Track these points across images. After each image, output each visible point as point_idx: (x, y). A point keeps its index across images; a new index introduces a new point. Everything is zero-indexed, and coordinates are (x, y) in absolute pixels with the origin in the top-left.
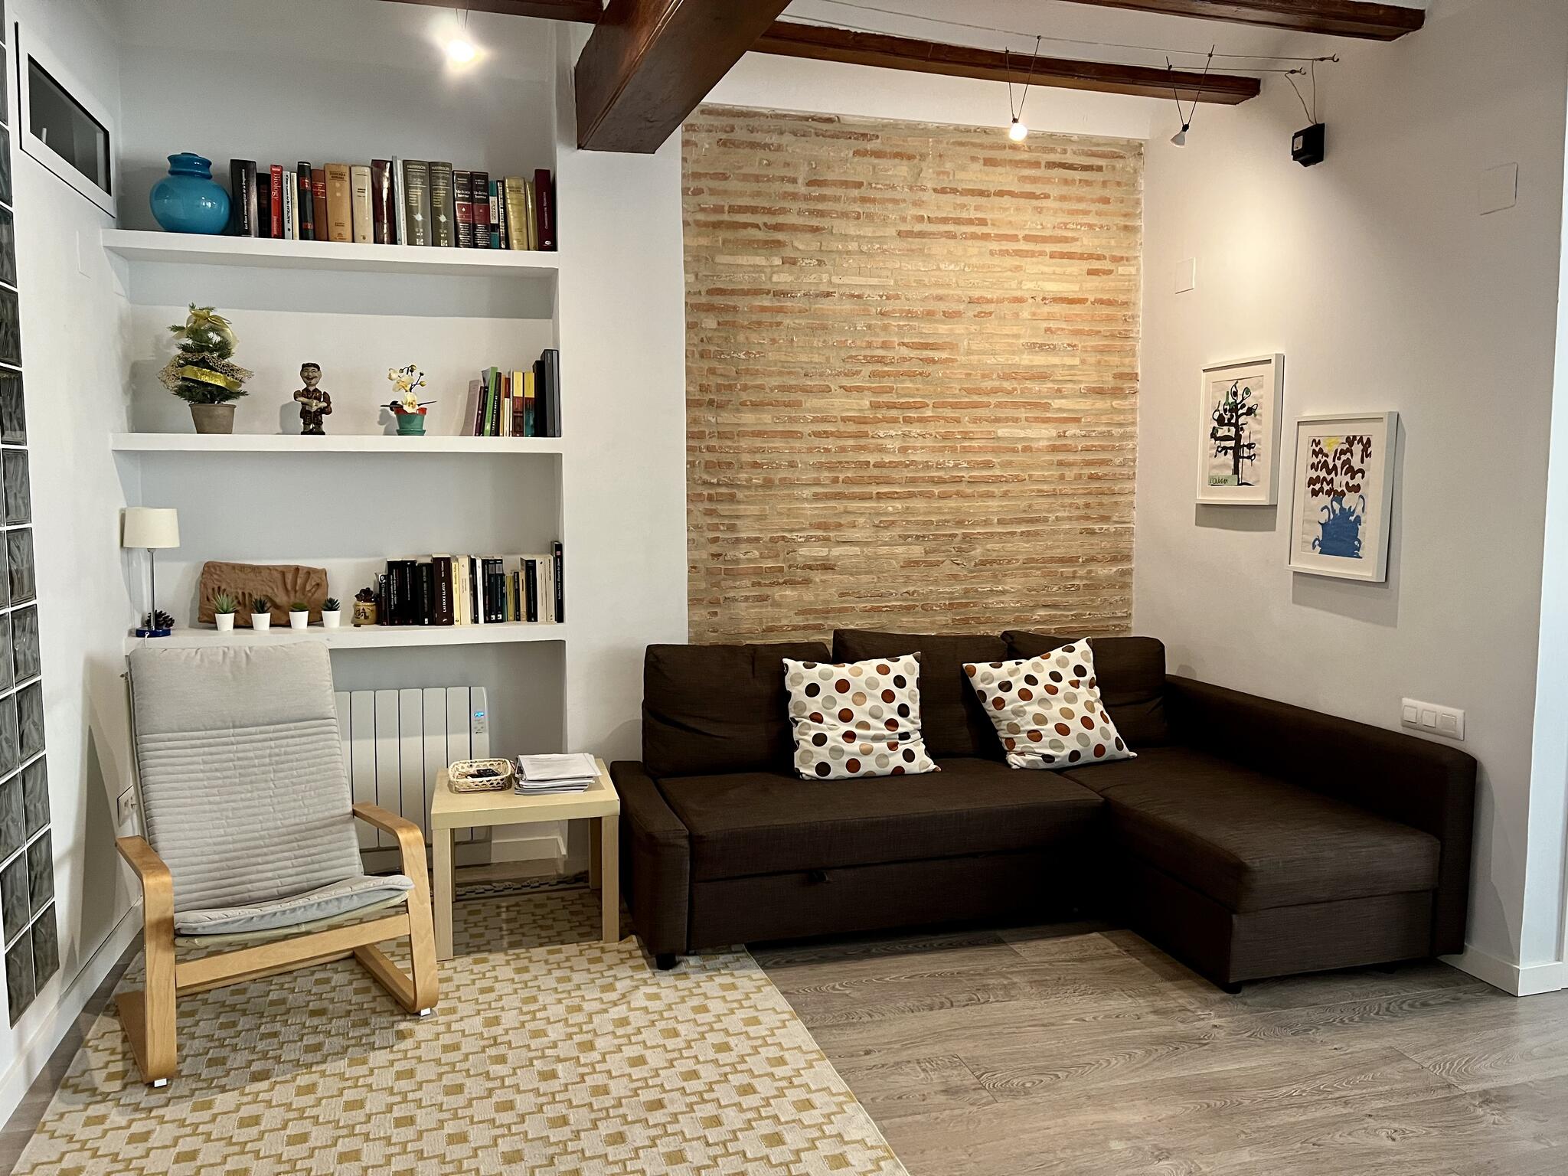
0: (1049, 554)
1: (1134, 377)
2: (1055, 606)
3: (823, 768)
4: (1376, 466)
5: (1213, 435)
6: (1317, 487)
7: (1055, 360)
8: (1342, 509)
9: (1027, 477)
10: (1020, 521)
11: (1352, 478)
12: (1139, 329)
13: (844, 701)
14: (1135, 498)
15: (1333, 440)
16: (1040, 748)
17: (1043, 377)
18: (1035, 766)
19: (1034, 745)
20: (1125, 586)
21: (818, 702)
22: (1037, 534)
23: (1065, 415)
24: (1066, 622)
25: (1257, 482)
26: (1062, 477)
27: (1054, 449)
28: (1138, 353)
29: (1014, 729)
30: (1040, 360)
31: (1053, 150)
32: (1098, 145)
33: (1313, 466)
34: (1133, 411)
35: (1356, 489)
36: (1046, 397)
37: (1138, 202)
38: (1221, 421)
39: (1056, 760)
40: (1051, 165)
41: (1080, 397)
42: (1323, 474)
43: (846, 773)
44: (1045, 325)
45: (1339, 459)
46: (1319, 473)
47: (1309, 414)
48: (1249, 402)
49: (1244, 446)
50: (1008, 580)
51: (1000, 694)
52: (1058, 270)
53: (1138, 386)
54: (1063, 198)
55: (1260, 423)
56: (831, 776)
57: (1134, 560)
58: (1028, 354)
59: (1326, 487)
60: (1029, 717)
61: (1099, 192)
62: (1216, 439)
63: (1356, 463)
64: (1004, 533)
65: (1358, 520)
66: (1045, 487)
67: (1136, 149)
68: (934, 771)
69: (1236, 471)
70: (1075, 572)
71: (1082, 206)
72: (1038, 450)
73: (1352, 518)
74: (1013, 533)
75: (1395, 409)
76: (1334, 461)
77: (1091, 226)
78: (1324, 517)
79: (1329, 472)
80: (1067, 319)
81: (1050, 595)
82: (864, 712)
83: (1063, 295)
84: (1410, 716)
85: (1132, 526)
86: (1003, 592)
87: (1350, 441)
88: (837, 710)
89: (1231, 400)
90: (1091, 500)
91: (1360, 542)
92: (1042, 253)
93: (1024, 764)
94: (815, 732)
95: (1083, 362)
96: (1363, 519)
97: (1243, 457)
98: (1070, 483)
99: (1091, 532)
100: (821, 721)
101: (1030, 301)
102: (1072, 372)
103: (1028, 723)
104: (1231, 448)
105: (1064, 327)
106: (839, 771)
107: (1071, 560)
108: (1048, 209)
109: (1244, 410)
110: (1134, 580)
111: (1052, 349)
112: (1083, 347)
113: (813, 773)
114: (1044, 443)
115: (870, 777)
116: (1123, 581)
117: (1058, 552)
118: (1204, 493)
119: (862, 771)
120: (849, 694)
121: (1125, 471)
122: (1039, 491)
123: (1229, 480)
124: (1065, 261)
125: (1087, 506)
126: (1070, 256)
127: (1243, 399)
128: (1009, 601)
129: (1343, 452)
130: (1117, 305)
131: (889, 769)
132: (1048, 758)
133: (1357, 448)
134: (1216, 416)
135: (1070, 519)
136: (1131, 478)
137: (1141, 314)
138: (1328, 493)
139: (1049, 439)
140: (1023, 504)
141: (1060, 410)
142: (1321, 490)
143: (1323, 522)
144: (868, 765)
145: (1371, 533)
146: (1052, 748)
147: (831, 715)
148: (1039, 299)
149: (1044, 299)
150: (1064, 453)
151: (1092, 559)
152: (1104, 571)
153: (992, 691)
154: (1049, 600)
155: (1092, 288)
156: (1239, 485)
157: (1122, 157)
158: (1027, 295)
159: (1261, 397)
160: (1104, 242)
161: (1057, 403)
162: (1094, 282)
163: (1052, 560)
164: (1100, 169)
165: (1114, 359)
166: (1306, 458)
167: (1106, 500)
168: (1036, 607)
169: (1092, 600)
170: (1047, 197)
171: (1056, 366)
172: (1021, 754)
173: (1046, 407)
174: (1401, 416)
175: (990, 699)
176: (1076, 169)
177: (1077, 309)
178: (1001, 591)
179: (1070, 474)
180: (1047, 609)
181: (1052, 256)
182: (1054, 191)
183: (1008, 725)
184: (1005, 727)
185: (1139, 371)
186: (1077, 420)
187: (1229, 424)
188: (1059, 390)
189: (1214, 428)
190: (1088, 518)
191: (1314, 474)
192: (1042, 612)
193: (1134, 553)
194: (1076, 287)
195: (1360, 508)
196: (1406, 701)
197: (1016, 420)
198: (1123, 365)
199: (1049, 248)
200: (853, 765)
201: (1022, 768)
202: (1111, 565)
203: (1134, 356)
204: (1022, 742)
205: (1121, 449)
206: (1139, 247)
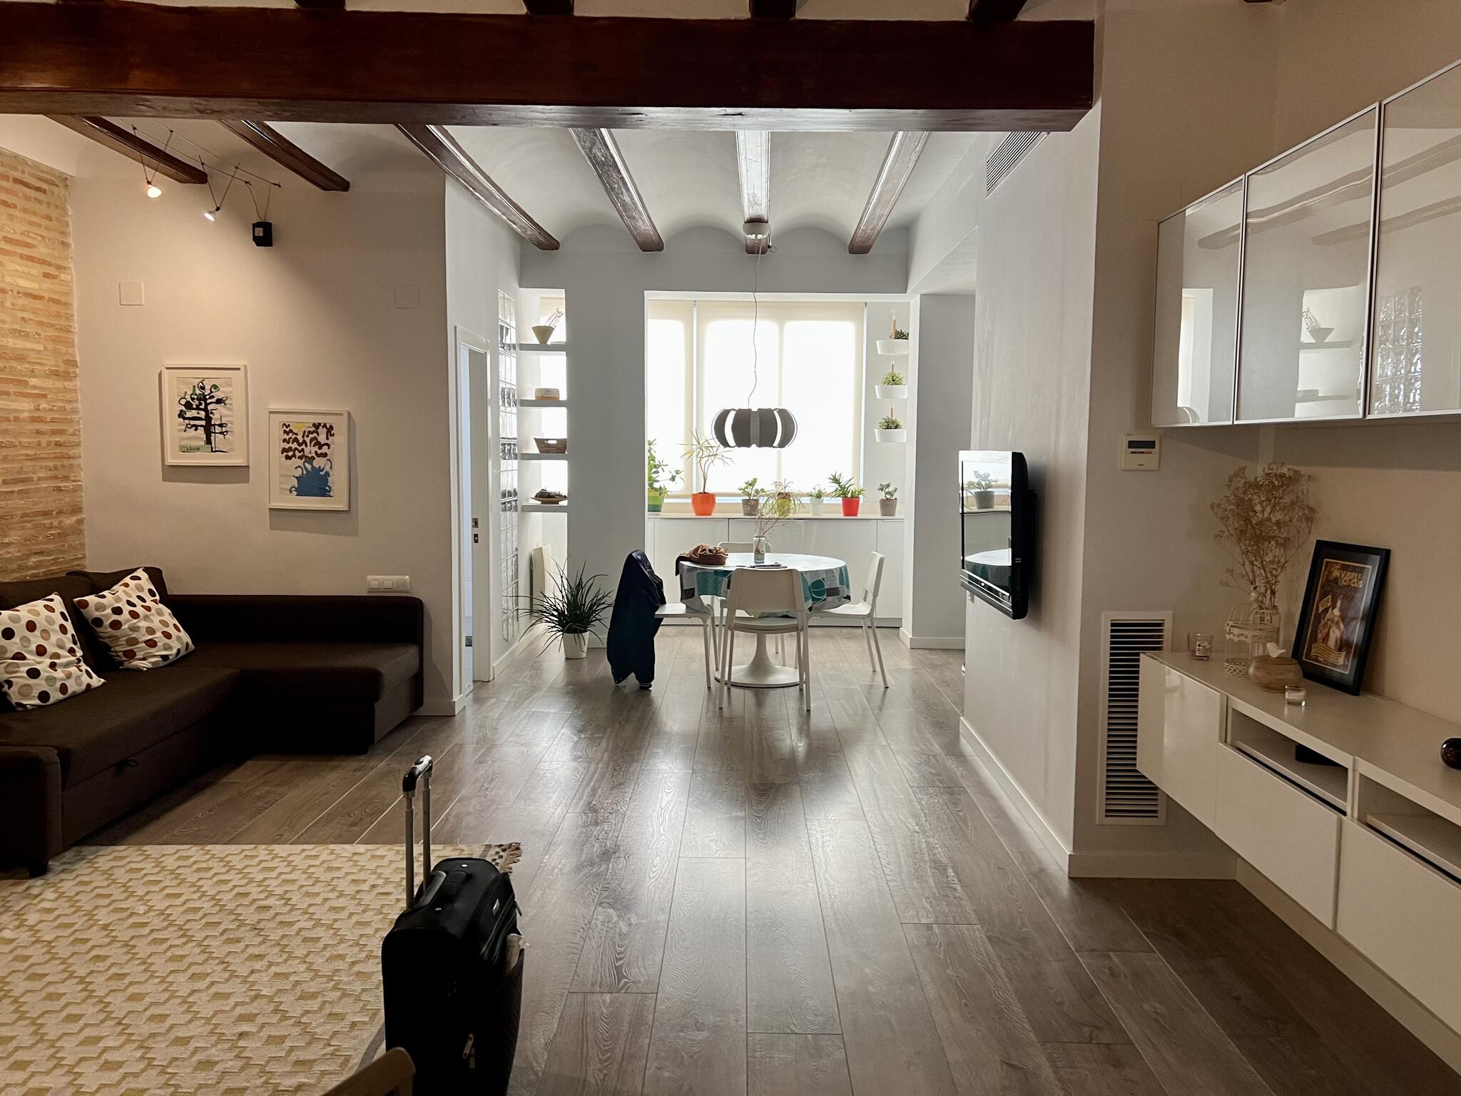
0: (36, 508)
1: (73, 363)
2: (41, 553)
3: (44, 696)
4: (339, 441)
5: (181, 415)
6: (290, 454)
7: (29, 345)
8: (313, 467)
9: (17, 443)
10: (16, 481)
11: (320, 448)
12: (76, 326)
13: (36, 639)
14: (81, 461)
15: (301, 425)
16: (157, 651)
17: (21, 358)
18: (157, 666)
19: (152, 650)
20: (80, 532)
21: (16, 643)
22: (27, 492)
23: (37, 392)
24: (48, 566)
25: (232, 450)
26: (39, 444)
27: (34, 420)
28: (76, 345)
29: (134, 641)
30: (20, 344)
31: (16, 169)
32: (42, 172)
33: (284, 441)
34: (75, 391)
35: (325, 455)
36: (25, 376)
37: (67, 224)
38: (188, 406)
39: (171, 657)
40: (16, 181)
41: (45, 377)
42: (295, 445)
43: (61, 696)
44: (20, 314)
45: (308, 436)
46: (290, 445)
47: (274, 407)
48: (218, 395)
49: (215, 425)
50: (12, 533)
51: (115, 617)
52: (26, 270)
53: (77, 370)
54: (25, 211)
55: (231, 410)
56: (51, 701)
57: (84, 511)
58: (12, 337)
59: (298, 454)
60: (144, 631)
61: (46, 211)
62: (184, 418)
63: (322, 439)
64: (7, 492)
65: (327, 474)
66: (29, 452)
67: (64, 180)
68: (104, 684)
69: (209, 441)
70: (52, 523)
71: (36, 219)
72: (24, 420)
73: (322, 473)
74: (12, 492)
75: (347, 409)
76: (303, 437)
77: (43, 237)
78: (299, 473)
79: (300, 445)
80: (34, 311)
81: (37, 544)
82: (53, 645)
83: (31, 291)
84: (374, 584)
85: (80, 483)
86: (9, 544)
87: (317, 426)
88: (33, 647)
89: (198, 392)
90: (58, 463)
91: (330, 487)
92: (15, 254)
93: (150, 666)
94: (26, 669)
95: (45, 348)
96: (331, 473)
97: (215, 433)
98: (44, 448)
99: (58, 489)
100: (24, 658)
101: (10, 292)
102: (40, 356)
103: (144, 635)
104: (201, 426)
105: (32, 318)
106: (56, 696)
107: (46, 514)
108: (17, 217)
109: (214, 400)
110: (85, 527)
111: (26, 336)
112: (45, 336)
113: (37, 702)
114: (26, 415)
115: (75, 695)
116: (77, 530)
117: (40, 508)
118: (173, 458)
119: (70, 691)
120: (37, 632)
121: (74, 439)
122: (27, 455)
123: (202, 449)
124: (30, 263)
125: (56, 468)
126: (31, 259)
127: (211, 392)
128: (13, 552)
129: (312, 433)
130: (60, 302)
131: (84, 687)
132: (165, 658)
133: (322, 431)
134: (183, 402)
135: (46, 479)
136: (78, 445)
137: (75, 313)
138: (300, 458)
139: (30, 411)
140: (17, 465)
141: (35, 387)
142: (294, 456)
143: (297, 476)
144: (73, 687)
145: (338, 481)
146: (165, 650)
147: (30, 652)
148: (15, 292)
149: (18, 293)
150: (40, 424)
151: (60, 512)
152: (69, 521)
153: (108, 616)
154: (38, 548)
155: (45, 287)
156: (212, 451)
157: (57, 186)
158: (8, 287)
159: (231, 392)
160: (50, 251)
161: (33, 381)
162: (47, 284)
163: (37, 514)
164: (44, 192)
165: (63, 348)
166: (279, 435)
167: (66, 462)
168: (29, 556)
169: (63, 546)
170: (15, 207)
171: (29, 350)
172: (144, 659)
173: (26, 383)
174: (353, 415)
175: (107, 623)
176: (31, 188)
177: (38, 304)
178: (7, 543)
179: (44, 440)
180: (36, 556)
181: (22, 256)
182: (20, 203)
183: (127, 640)
184: (124, 643)
185: (78, 359)
186: (44, 396)
187: (198, 408)
188: (33, 371)
189: (181, 411)
190: (56, 478)
191: (287, 446)
192: (34, 559)
193: (84, 506)
194: (36, 286)
195: (327, 468)
196: (369, 577)
197: (7, 394)
198: (69, 354)
199: (20, 250)
200: (63, 689)
201: (148, 669)
202: (72, 516)
203: (73, 346)
204: (141, 649)
205: (71, 421)
206: (70, 260)
